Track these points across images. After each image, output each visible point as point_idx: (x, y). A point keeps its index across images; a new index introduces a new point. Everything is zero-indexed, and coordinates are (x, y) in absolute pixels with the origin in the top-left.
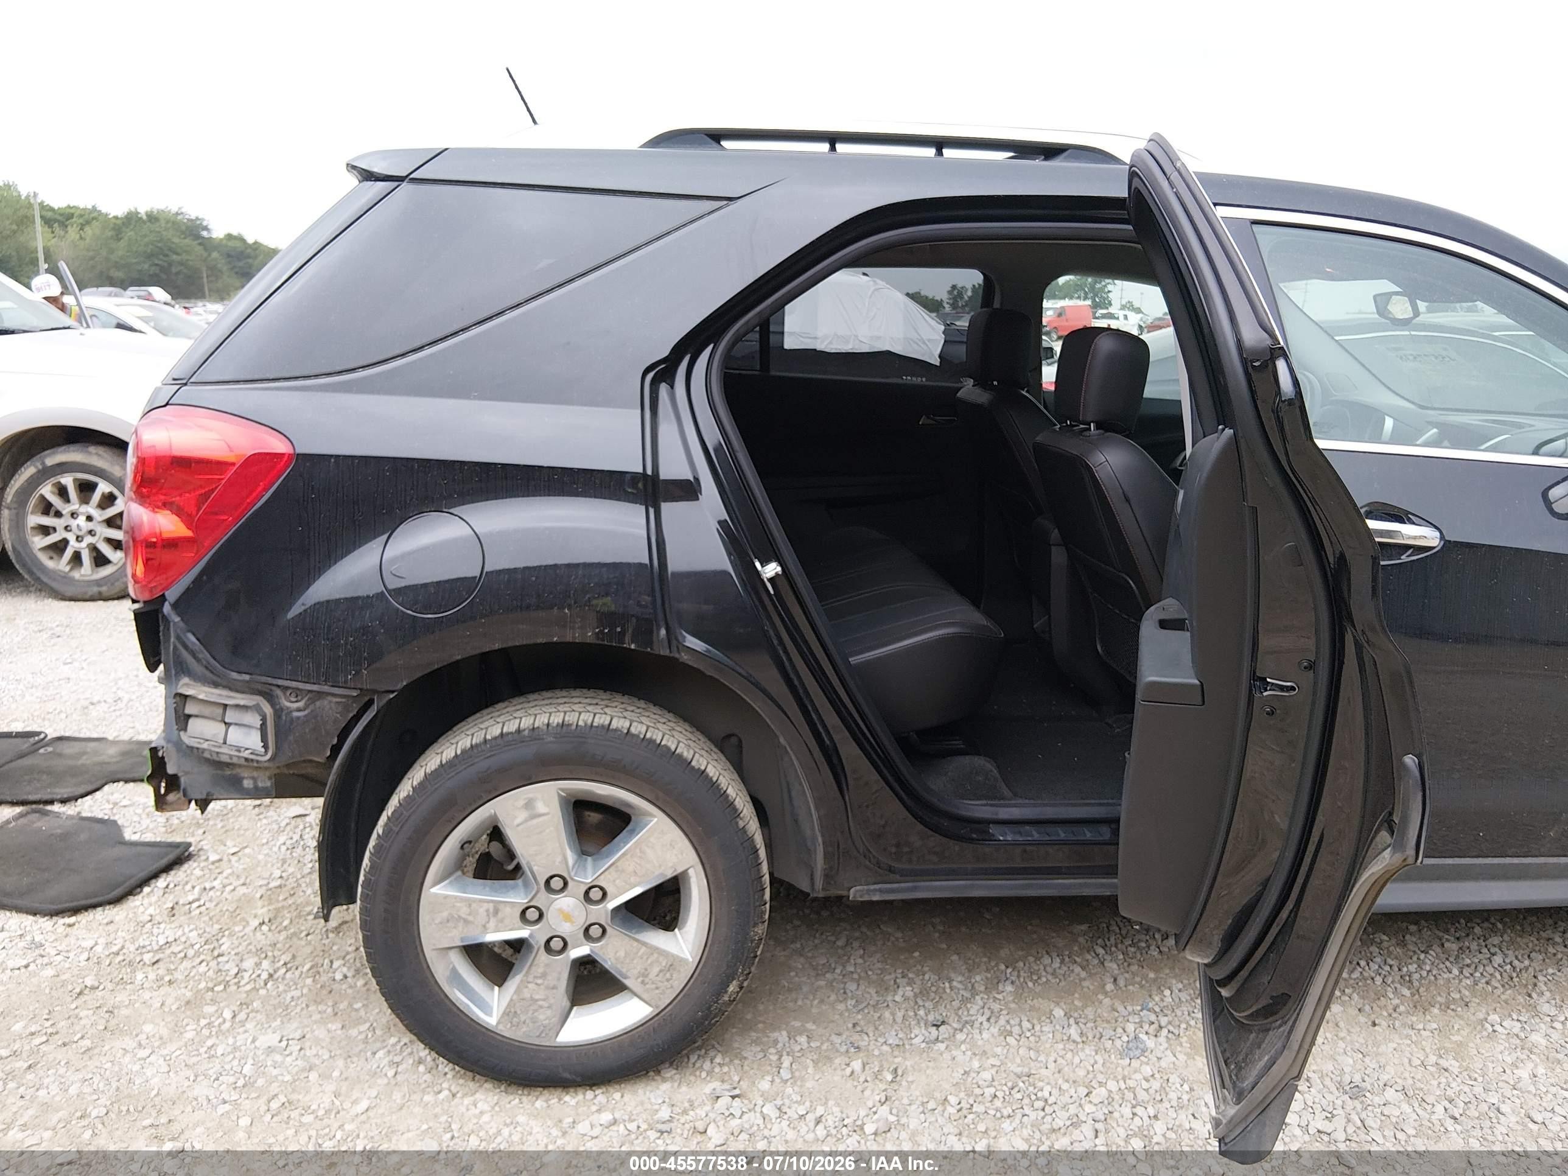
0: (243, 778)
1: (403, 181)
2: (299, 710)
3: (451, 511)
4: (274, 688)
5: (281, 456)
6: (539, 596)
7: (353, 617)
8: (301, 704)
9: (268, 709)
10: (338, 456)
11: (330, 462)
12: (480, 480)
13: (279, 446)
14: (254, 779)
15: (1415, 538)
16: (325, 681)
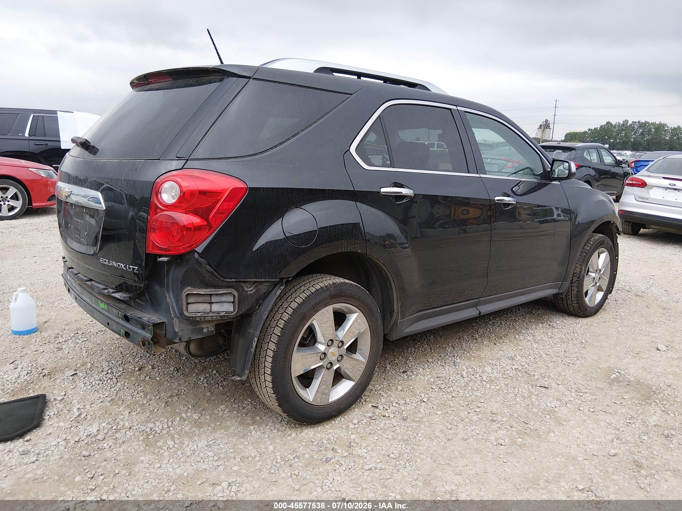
0: (204, 328)
1: (250, 78)
2: (251, 291)
3: (301, 207)
4: (241, 283)
5: (242, 188)
6: (335, 236)
7: (276, 250)
8: (252, 288)
9: (236, 294)
10: (263, 188)
11: (261, 190)
12: (309, 195)
13: (241, 185)
14: (207, 328)
15: (508, 201)
16: (268, 276)
